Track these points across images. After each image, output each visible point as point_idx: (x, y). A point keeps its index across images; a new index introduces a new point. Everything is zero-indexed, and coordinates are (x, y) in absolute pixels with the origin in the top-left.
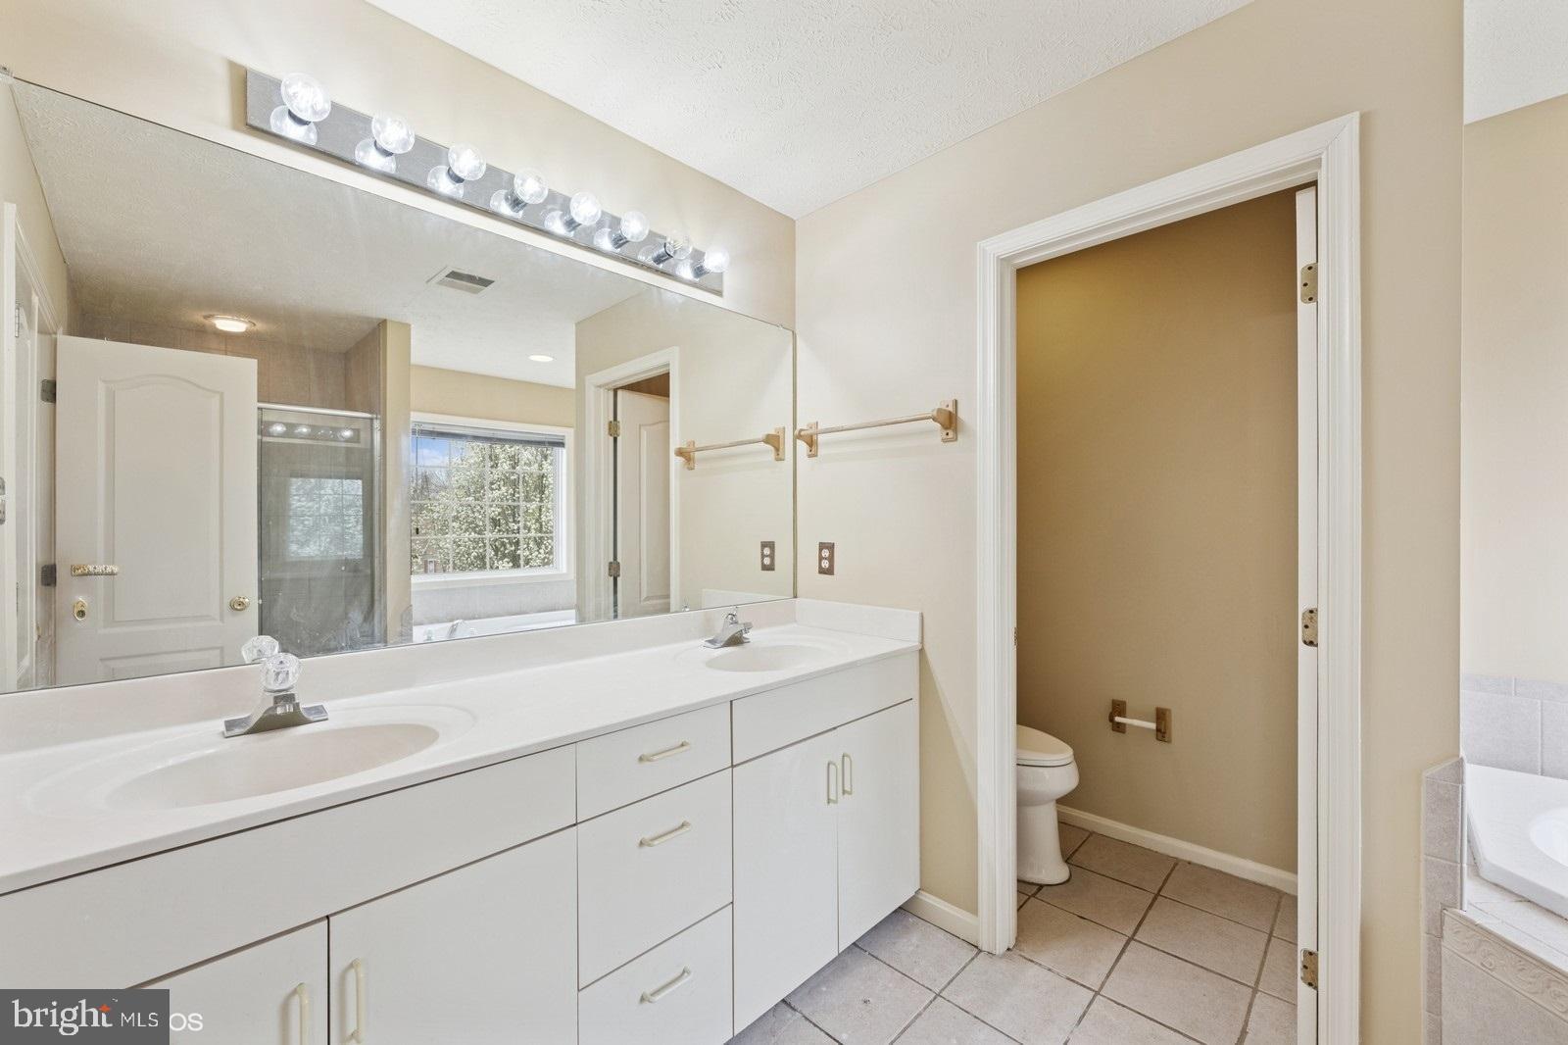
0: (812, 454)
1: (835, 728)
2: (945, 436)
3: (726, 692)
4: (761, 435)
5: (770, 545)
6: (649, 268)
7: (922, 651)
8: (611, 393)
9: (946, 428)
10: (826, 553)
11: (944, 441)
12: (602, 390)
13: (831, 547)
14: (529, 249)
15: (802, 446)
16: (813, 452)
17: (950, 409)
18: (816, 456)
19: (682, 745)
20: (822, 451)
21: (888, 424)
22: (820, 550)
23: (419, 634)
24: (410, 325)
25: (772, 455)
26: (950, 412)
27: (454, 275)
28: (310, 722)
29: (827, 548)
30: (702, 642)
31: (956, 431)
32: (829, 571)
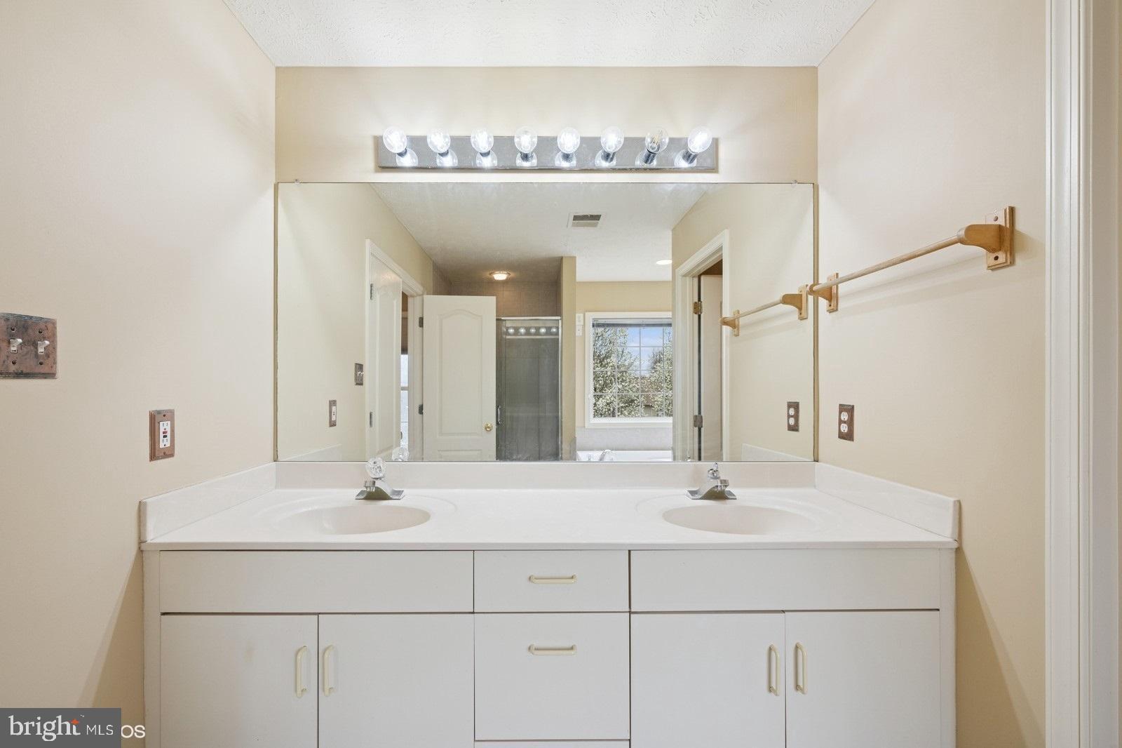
0: (833, 309)
1: (783, 611)
2: (993, 262)
3: (627, 541)
4: (778, 297)
5: (795, 406)
6: (645, 170)
7: (959, 551)
8: (696, 280)
9: (993, 251)
10: (845, 416)
11: (993, 268)
12: (688, 278)
13: (850, 410)
14: (536, 186)
15: (823, 303)
16: (832, 307)
17: (1001, 222)
18: (837, 310)
19: (572, 578)
20: (842, 304)
21: (903, 261)
22: (840, 413)
23: (582, 455)
24: (575, 257)
25: (796, 315)
26: (1000, 226)
27: (576, 218)
28: (391, 499)
29: (846, 410)
30: (685, 491)
31: (1012, 252)
32: (848, 436)
